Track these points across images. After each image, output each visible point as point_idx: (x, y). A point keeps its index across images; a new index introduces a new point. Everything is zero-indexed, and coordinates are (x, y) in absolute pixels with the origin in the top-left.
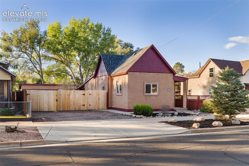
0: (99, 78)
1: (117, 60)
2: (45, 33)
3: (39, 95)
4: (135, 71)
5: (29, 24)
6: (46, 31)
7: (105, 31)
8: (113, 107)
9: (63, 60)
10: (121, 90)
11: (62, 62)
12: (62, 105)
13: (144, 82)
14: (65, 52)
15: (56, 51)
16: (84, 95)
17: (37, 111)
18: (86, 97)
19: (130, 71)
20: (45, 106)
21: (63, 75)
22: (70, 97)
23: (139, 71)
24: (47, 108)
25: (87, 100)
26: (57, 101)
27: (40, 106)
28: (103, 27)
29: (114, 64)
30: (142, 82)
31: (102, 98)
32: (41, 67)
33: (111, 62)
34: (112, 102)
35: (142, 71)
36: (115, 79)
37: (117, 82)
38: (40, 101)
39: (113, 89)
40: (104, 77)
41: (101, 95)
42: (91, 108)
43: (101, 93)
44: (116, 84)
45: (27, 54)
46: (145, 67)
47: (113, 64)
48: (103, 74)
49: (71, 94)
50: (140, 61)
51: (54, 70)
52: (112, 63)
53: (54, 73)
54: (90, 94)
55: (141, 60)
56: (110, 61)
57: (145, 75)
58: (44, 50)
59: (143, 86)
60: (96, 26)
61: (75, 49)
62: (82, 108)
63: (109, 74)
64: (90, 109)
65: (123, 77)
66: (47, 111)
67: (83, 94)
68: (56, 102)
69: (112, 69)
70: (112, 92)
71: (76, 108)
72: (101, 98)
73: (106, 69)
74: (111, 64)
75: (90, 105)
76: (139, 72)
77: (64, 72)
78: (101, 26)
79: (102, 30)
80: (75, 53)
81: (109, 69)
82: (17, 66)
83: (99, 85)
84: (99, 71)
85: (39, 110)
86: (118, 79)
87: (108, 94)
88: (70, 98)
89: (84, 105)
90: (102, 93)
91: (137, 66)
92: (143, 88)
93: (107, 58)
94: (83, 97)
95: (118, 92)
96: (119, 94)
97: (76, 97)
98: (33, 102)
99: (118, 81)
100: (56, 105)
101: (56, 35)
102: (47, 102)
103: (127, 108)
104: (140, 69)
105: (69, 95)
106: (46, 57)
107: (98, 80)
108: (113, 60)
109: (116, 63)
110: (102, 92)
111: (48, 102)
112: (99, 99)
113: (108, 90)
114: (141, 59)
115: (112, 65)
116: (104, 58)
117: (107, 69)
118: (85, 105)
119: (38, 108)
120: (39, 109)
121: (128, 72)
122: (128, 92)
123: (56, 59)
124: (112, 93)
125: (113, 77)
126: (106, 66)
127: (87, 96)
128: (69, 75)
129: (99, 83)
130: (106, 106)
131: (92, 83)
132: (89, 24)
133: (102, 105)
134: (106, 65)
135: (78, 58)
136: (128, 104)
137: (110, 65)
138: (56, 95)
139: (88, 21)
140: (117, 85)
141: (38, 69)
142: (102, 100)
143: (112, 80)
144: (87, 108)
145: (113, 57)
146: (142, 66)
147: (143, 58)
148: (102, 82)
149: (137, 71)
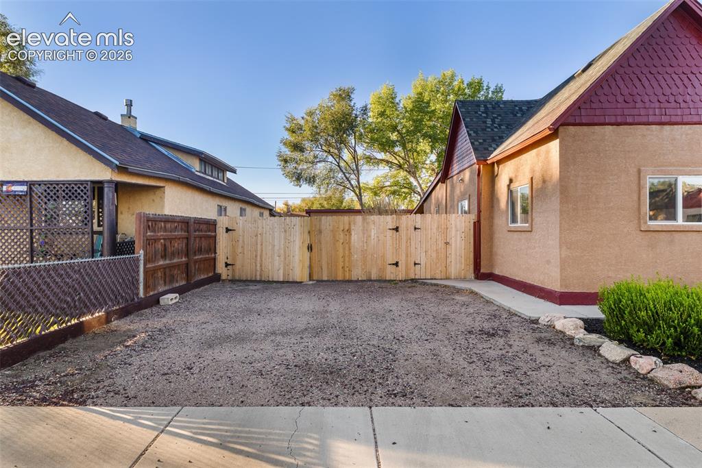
0: (455, 177)
1: (513, 114)
2: (365, 110)
3: (260, 231)
4: (596, 121)
5: (334, 95)
6: (366, 107)
7: (490, 92)
8: (497, 272)
9: (402, 161)
10: (525, 211)
11: (400, 166)
12: (328, 264)
13: (642, 168)
14: (404, 147)
15: (386, 145)
16: (397, 229)
17: (254, 279)
18: (404, 238)
19: (571, 120)
20: (277, 264)
21: (404, 192)
22: (350, 238)
23: (613, 120)
24: (281, 272)
25: (407, 247)
26: (311, 250)
27: (261, 266)
28: (485, 85)
29: (500, 125)
30: (633, 171)
31: (456, 241)
32: (358, 179)
33: (489, 122)
34: (491, 254)
35: (629, 120)
36: (505, 173)
37: (511, 181)
38: (262, 251)
39: (496, 208)
40: (467, 175)
41: (454, 229)
42: (419, 273)
43: (453, 222)
44: (506, 189)
45: (332, 155)
46: (646, 99)
47: (496, 127)
48: (464, 163)
49: (352, 227)
50: (618, 77)
51: (388, 184)
52: (495, 125)
53: (386, 191)
54: (415, 229)
55: (621, 71)
56: (486, 118)
57: (644, 136)
58: (365, 146)
59: (634, 187)
60: (470, 85)
61: (425, 136)
62: (390, 273)
63: (482, 159)
64: (417, 277)
65: (538, 155)
66: (282, 280)
67: (393, 229)
68: (307, 254)
69: (494, 140)
70: (491, 217)
71: (370, 273)
72: (453, 242)
73: (472, 143)
74: (489, 127)
75: (415, 264)
76: (612, 124)
77: (405, 187)
78: (480, 83)
79: (482, 93)
80: (424, 145)
81: (481, 141)
82: (314, 179)
83: (456, 200)
84: (455, 158)
85: (261, 275)
86: (517, 170)
87: (477, 226)
88: (352, 241)
89: (397, 264)
90: (458, 223)
91: (603, 98)
92: (635, 197)
93: (476, 113)
94: (395, 236)
95: (514, 220)
96: (519, 224)
97: (370, 236)
98: (244, 254)
99: (516, 176)
100: (308, 263)
101: (385, 111)
102: (282, 252)
103: (556, 286)
104: (619, 112)
105: (349, 231)
106: (371, 159)
107: (453, 187)
108: (499, 115)
109: (508, 125)
110: (458, 220)
111: (285, 252)
112: (447, 243)
113: (479, 212)
114: (626, 65)
115: (492, 130)
116: (469, 113)
117: (476, 143)
118: (400, 264)
119: (256, 270)
120: (258, 274)
121: (561, 129)
122: (561, 215)
123: (388, 162)
124: (491, 226)
125: (496, 165)
126: (473, 135)
127: (407, 234)
128: (415, 192)
129: (454, 196)
130: (472, 267)
131: (438, 198)
132: (455, 83)
133: (458, 265)
134: (471, 132)
135: (433, 157)
136: (562, 269)
137: (485, 130)
138: (309, 232)
139: (453, 77)
140: (510, 192)
141: (354, 182)
142: (458, 246)
143: (493, 178)
144: (407, 274)
145: (499, 106)
146: (629, 99)
147: (632, 62)
148: (462, 190)
149: (602, 120)
